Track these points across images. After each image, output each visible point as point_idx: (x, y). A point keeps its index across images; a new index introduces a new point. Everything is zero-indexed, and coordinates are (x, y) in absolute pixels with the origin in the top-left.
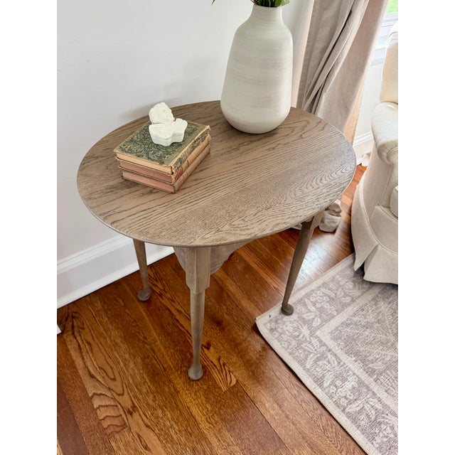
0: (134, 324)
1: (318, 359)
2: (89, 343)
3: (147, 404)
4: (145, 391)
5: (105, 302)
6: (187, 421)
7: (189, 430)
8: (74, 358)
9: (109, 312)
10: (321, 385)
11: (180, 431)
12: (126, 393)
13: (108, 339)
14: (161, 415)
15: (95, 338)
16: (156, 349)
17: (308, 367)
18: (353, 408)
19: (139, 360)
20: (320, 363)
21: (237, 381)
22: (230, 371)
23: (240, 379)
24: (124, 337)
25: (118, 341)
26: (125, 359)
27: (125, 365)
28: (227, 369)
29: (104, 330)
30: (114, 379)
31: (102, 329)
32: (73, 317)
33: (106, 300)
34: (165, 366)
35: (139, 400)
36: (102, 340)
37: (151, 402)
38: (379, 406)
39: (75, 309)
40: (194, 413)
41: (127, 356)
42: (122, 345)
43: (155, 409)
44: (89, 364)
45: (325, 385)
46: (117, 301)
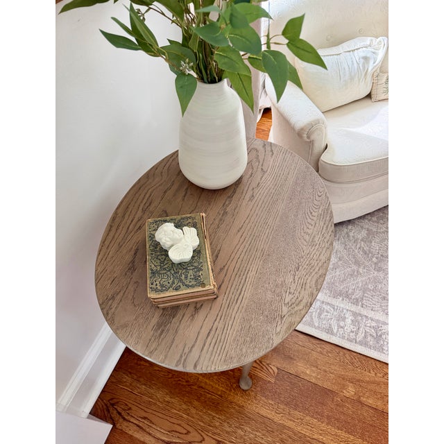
0: (170, 376)
1: (320, 314)
2: (145, 418)
3: (227, 432)
4: (217, 424)
5: (130, 373)
6: (264, 423)
7: (270, 429)
8: (142, 439)
9: (142, 379)
10: (332, 333)
11: (264, 435)
12: (205, 436)
13: (158, 403)
14: (242, 433)
15: (146, 409)
16: (203, 385)
17: (317, 325)
18: (360, 337)
19: (196, 403)
20: (322, 316)
21: (278, 369)
22: (268, 364)
23: (279, 366)
24: (171, 392)
25: (168, 398)
26: (185, 410)
27: (188, 415)
28: (265, 364)
29: (149, 397)
30: (188, 432)
31: (146, 398)
32: (113, 405)
33: (130, 370)
34: (219, 393)
35: (219, 435)
36: (154, 408)
37: (228, 429)
38: (374, 324)
39: (108, 396)
40: (264, 415)
41: (184, 406)
42: (173, 400)
43: (235, 432)
44: (158, 435)
45: (335, 331)
46: (140, 365)
